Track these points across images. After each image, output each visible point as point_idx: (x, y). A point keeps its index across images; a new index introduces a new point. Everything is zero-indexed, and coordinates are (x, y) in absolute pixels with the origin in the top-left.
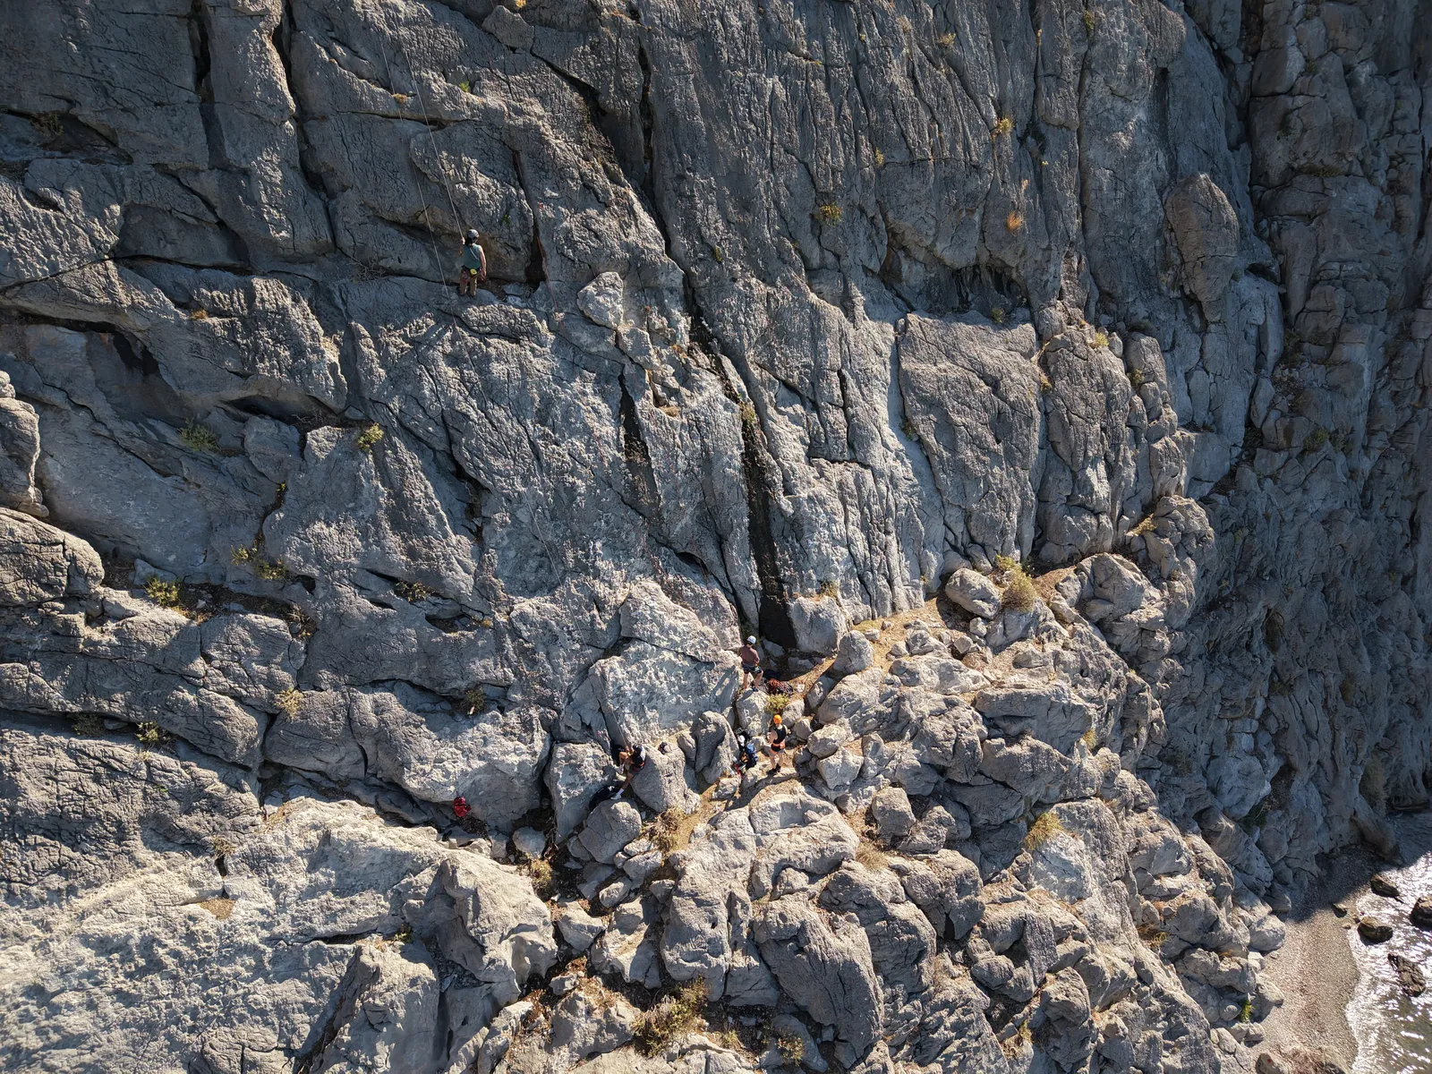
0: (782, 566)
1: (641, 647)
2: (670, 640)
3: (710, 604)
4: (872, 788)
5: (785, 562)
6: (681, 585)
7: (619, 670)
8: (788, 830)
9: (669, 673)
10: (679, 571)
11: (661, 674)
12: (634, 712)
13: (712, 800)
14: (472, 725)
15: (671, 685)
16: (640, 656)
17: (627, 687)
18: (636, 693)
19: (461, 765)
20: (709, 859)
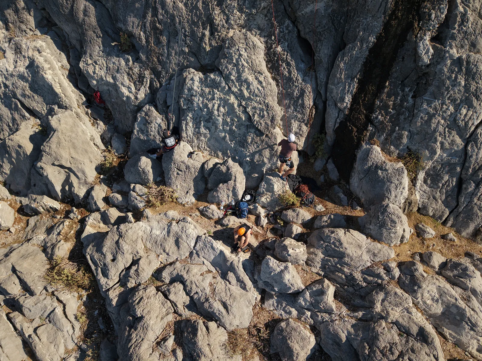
0: (380, 108)
1: (218, 79)
2: (240, 90)
3: (296, 93)
4: (294, 312)
5: (385, 107)
6: (283, 61)
7: (197, 83)
8: (212, 269)
9: (228, 114)
10: (290, 49)
11: (222, 109)
12: (194, 119)
13: (198, 209)
14: (118, 56)
15: (225, 123)
16: (214, 85)
17: (196, 99)
18: (200, 109)
19: (102, 73)
20: (157, 232)
